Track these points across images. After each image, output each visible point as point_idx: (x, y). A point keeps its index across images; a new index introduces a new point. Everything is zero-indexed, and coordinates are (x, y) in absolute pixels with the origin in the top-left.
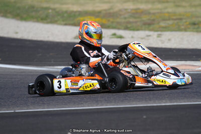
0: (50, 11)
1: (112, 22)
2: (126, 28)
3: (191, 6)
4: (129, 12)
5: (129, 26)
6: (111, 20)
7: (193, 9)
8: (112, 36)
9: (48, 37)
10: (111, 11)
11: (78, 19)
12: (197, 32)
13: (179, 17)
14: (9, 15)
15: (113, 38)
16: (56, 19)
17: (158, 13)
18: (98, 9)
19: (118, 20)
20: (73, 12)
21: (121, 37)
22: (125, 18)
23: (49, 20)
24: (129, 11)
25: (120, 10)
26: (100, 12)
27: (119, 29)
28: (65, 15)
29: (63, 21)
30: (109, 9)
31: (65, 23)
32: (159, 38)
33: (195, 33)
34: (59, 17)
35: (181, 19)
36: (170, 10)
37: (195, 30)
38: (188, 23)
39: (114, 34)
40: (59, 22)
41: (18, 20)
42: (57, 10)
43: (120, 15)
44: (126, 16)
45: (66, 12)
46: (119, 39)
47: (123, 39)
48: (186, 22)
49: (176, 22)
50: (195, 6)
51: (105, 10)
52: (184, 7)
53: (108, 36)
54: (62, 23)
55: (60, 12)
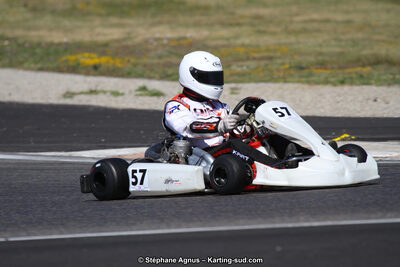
0: (6, 43)
1: (135, 65)
2: (165, 77)
3: (289, 32)
4: (164, 46)
5: (170, 72)
6: (133, 60)
7: (292, 39)
8: (138, 93)
9: (10, 94)
10: (129, 43)
11: (64, 58)
12: (309, 83)
13: (266, 54)
15: (141, 95)
16: (21, 59)
17: (224, 46)
18: (101, 39)
19: (146, 60)
20: (52, 44)
21: (158, 94)
22: (160, 57)
23: (7, 61)
24: (165, 42)
25: (146, 41)
26: (106, 45)
27: (150, 78)
28: (38, 51)
29: (36, 63)
30: (125, 39)
31: (39, 66)
32: (234, 96)
33: (306, 86)
34: (26, 55)
35: (270, 58)
36: (247, 41)
37: (304, 79)
38: (287, 66)
39: (144, 89)
40: (26, 65)
42: (20, 41)
43: (148, 51)
44: (160, 51)
45: (39, 45)
46: (155, 98)
47: (162, 98)
48: (283, 64)
49: (262, 63)
50: (296, 33)
51: (118, 41)
52: (274, 34)
53: (130, 92)
54: (33, 66)
55: (27, 45)
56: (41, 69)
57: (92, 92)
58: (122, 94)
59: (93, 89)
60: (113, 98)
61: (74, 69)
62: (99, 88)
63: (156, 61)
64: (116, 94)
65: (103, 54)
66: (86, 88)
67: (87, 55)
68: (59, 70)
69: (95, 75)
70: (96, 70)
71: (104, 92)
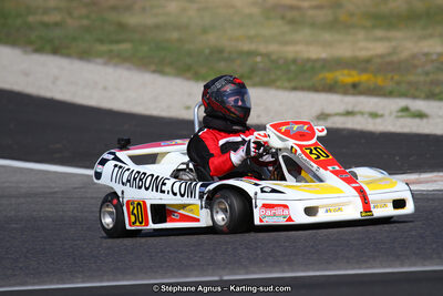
0: (259, 59)
1: (399, 83)
2: (431, 96)
4: (432, 61)
5: (437, 90)
6: (397, 78)
8: (400, 114)
9: (259, 116)
10: (395, 58)
11: (321, 76)
14: (167, 69)
15: (402, 117)
16: (273, 77)
18: (363, 54)
19: (412, 78)
20: (308, 60)
21: (421, 115)
22: (427, 74)
23: (257, 79)
24: (435, 57)
25: (414, 56)
26: (368, 61)
27: (414, 97)
28: (293, 68)
29: (289, 80)
30: (389, 54)
31: (293, 84)
34: (279, 73)
39: (406, 109)
40: (279, 83)
41: (188, 79)
42: (274, 57)
43: (415, 67)
44: (429, 67)
45: (295, 61)
46: (417, 120)
47: (425, 120)
51: (381, 56)
53: (391, 114)
54: (286, 84)
55: (281, 62)
56: (295, 89)
57: (349, 113)
58: (382, 116)
59: (350, 110)
60: (370, 120)
61: (331, 88)
62: (357, 109)
63: (422, 78)
64: (374, 115)
65: (364, 70)
66: (342, 109)
67: (346, 72)
68: (315, 89)
69: (353, 94)
70: (355, 89)
71: (362, 113)
